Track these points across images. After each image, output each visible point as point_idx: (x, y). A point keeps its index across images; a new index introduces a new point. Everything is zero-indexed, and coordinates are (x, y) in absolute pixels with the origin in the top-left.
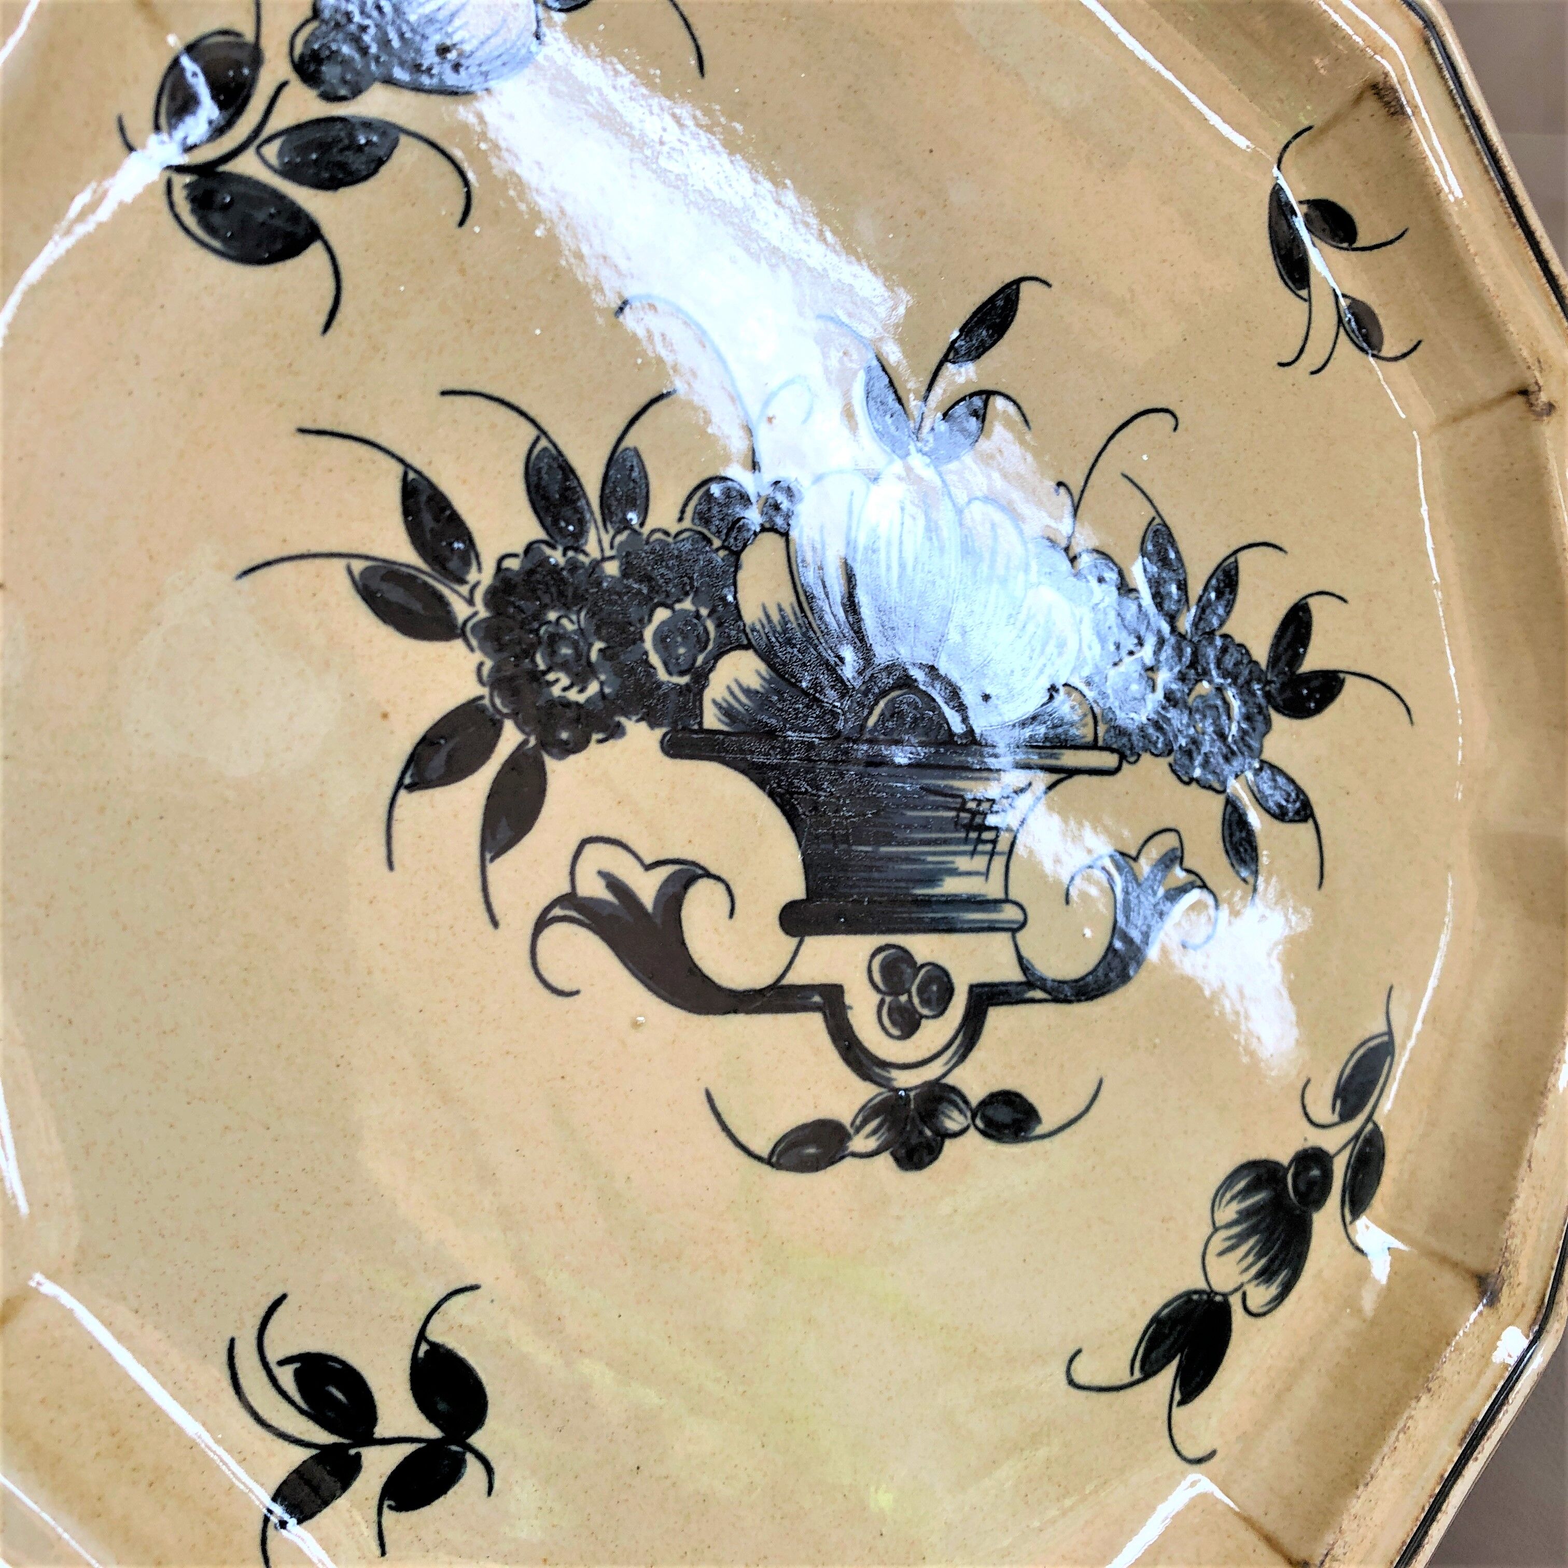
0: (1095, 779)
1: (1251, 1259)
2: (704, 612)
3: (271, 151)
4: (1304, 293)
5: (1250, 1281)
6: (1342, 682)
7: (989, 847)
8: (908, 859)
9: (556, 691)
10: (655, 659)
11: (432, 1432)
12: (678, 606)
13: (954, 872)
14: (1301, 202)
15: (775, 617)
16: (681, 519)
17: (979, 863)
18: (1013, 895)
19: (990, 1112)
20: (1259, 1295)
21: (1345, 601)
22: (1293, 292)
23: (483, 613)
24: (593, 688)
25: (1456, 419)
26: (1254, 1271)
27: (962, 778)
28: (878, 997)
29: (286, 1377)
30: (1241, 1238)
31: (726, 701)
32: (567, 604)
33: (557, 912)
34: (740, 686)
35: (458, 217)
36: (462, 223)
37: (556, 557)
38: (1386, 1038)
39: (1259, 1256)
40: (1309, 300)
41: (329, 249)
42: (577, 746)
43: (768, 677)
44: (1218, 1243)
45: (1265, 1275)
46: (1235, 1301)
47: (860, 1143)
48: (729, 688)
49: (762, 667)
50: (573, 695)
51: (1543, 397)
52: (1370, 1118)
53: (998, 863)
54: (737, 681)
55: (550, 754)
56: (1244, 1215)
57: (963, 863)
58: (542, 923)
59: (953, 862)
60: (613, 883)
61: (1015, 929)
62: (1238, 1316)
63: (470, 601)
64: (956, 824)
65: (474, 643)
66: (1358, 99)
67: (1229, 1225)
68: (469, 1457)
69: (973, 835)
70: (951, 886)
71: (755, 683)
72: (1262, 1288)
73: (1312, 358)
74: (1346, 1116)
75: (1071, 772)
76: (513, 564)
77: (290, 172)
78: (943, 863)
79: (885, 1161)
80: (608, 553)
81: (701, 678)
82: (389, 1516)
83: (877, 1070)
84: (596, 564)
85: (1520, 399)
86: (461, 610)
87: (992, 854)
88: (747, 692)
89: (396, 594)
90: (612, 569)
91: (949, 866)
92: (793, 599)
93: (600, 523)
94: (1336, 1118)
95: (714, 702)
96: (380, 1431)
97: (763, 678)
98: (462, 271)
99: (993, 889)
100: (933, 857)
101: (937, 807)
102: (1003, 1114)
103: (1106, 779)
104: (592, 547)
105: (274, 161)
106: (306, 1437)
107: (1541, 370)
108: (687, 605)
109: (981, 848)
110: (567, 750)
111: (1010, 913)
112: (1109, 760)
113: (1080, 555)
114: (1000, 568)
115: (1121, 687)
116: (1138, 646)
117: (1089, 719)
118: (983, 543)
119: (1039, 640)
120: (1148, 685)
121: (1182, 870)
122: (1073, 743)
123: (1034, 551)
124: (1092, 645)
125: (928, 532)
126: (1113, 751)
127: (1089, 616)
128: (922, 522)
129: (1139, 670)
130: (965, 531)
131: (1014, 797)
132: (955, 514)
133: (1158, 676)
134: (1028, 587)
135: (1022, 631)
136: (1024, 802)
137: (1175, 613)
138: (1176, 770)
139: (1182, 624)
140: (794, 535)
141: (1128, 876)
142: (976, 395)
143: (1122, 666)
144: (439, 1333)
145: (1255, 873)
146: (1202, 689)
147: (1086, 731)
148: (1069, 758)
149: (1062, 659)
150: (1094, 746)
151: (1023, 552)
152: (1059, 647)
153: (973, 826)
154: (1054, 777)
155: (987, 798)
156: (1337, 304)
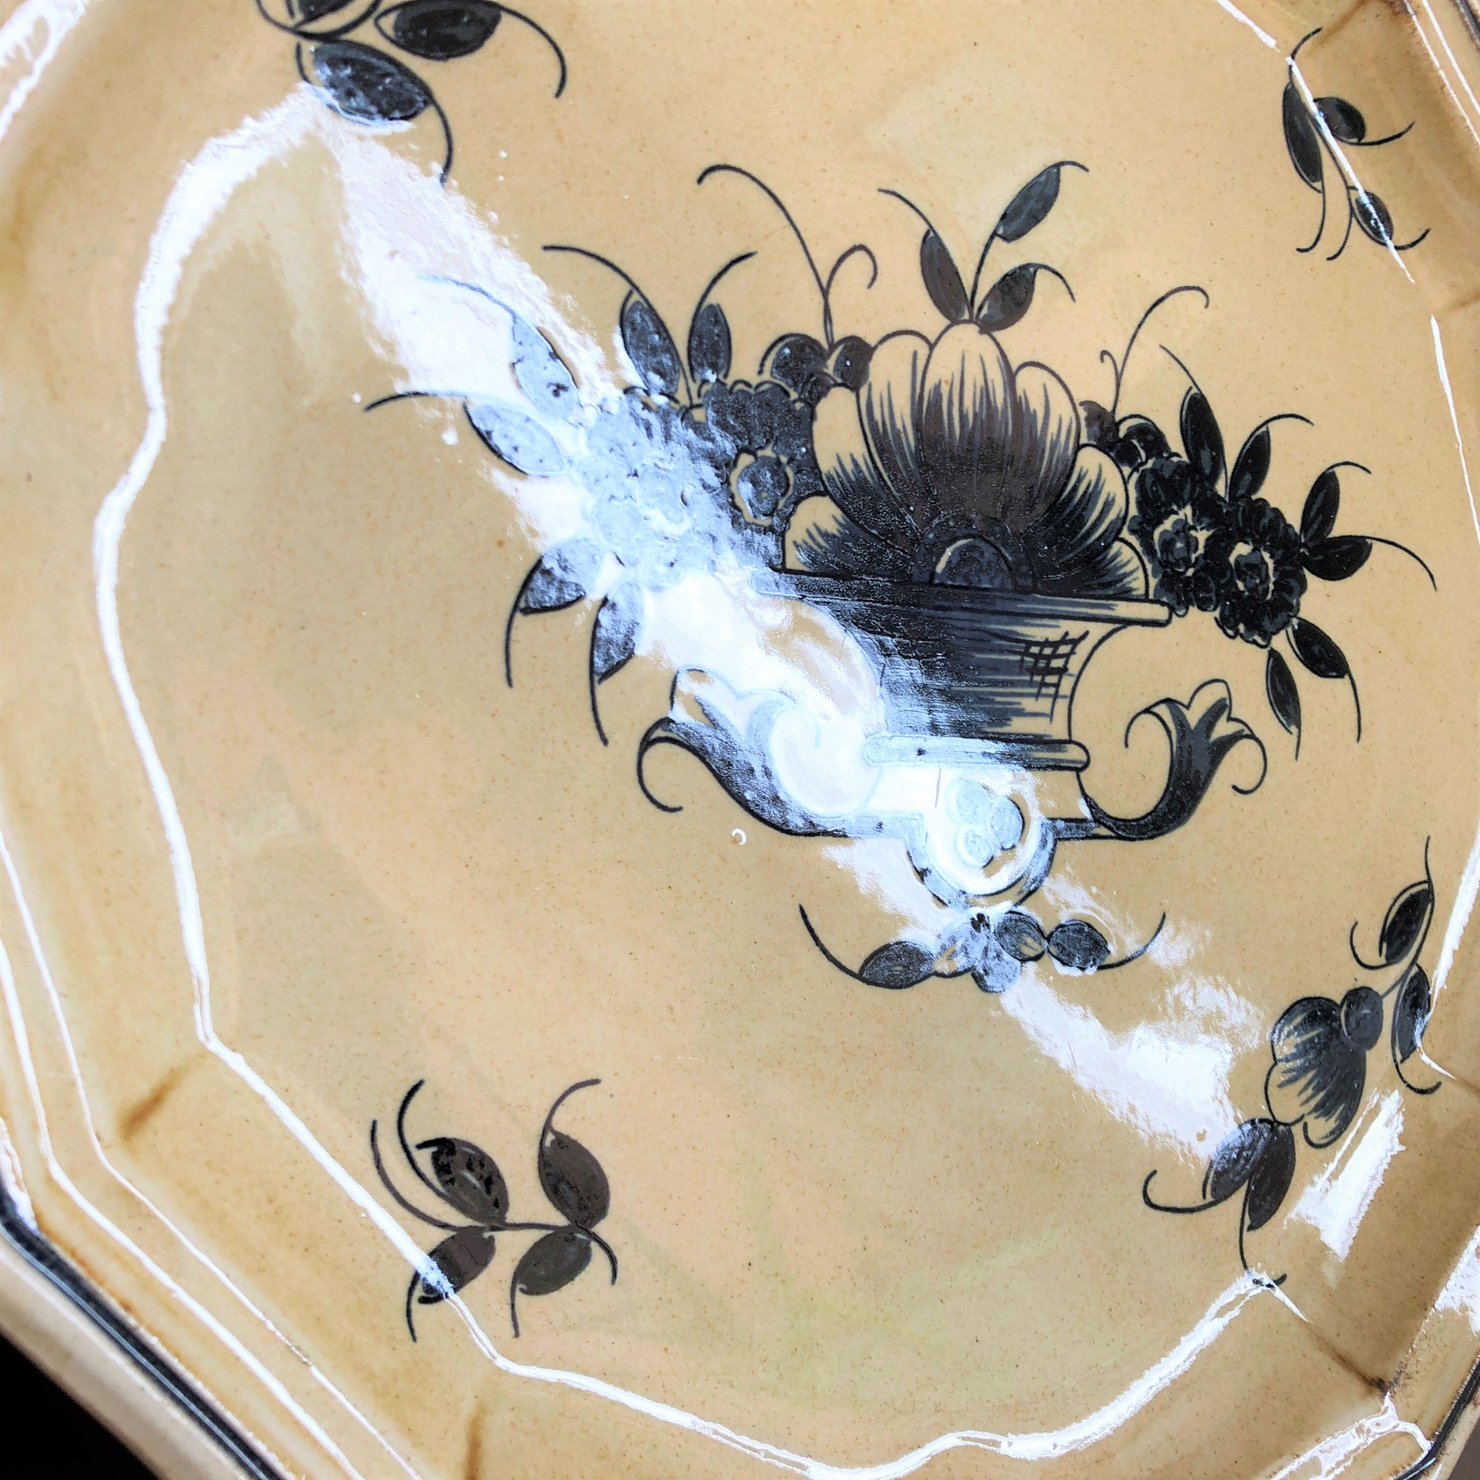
0: (1148, 630)
1: (1310, 1091)
2: (784, 459)
3: (388, 23)
4: (1318, 185)
5: (1310, 1113)
6: (1370, 548)
7: (1052, 690)
9: (653, 527)
10: (741, 502)
11: (559, 1220)
12: (760, 453)
13: (1021, 713)
14: (1312, 101)
15: (849, 467)
16: (760, 372)
17: (1044, 705)
18: (1074, 738)
19: (1064, 938)
20: (1320, 1127)
21: (1369, 472)
22: (1308, 183)
23: (587, 453)
24: (687, 523)
25: (1463, 304)
26: (1313, 1103)
27: (1026, 625)
28: (954, 826)
29: (424, 1158)
30: (1303, 1071)
31: (806, 543)
33: (659, 733)
34: (818, 529)
35: (555, 87)
36: (558, 94)
38: (1425, 886)
39: (1317, 1090)
40: (1322, 192)
41: (441, 114)
43: (843, 522)
44: (1278, 1075)
45: (1324, 1109)
46: (1297, 1130)
47: (944, 963)
48: (808, 531)
49: (838, 513)
50: (669, 532)
52: (1414, 962)
53: (1062, 706)
54: (815, 525)
56: (1302, 1049)
57: (1028, 704)
58: (647, 742)
59: (1019, 703)
60: (707, 707)
61: (1079, 769)
62: (1301, 1146)
63: (574, 440)
64: (1021, 667)
65: (579, 481)
67: (1288, 1059)
68: (594, 1245)
69: (1037, 678)
70: (1018, 725)
71: (832, 528)
72: (1322, 1120)
73: (1327, 246)
74: (1392, 958)
75: (1126, 623)
76: (611, 408)
77: (404, 42)
78: (1010, 703)
79: (967, 981)
80: (696, 401)
81: (784, 520)
82: (521, 1299)
84: (686, 411)
86: (568, 447)
87: (1056, 696)
88: (825, 535)
90: (700, 416)
91: (1017, 706)
92: (864, 450)
93: (688, 373)
94: (1382, 960)
95: (797, 546)
96: (512, 1216)
97: (840, 524)
98: (560, 138)
99: (1057, 731)
100: (1000, 698)
101: (1001, 651)
102: (1075, 942)
103: (1158, 630)
104: (682, 394)
105: (390, 32)
106: (445, 1219)
108: (768, 452)
109: (1044, 690)
111: (1073, 754)
112: (1160, 612)
113: (1125, 419)
114: (1053, 428)
115: (1167, 544)
116: (1182, 506)
117: (1140, 573)
118: (1036, 404)
119: (1090, 497)
120: (1192, 544)
121: (1230, 719)
122: (1126, 595)
123: (1083, 414)
124: (1139, 504)
125: (986, 393)
126: (1163, 604)
127: (1136, 476)
128: (980, 382)
129: (1183, 529)
130: (1019, 392)
131: (1075, 642)
132: (1010, 377)
133: (1202, 536)
134: (1079, 447)
135: (1075, 489)
136: (1083, 649)
137: (1214, 477)
138: (1223, 623)
139: (1221, 487)
140: (863, 391)
141: (1181, 723)
142: (1024, 267)
143: (1168, 524)
144: (561, 1124)
145: (1299, 726)
146: (1242, 549)
147: (1137, 584)
148: (1123, 609)
149: (1112, 515)
150: (1145, 599)
151: (1073, 414)
152: (1108, 505)
153: (1033, 671)
154: (1110, 627)
155: (1046, 643)
156: (1349, 194)
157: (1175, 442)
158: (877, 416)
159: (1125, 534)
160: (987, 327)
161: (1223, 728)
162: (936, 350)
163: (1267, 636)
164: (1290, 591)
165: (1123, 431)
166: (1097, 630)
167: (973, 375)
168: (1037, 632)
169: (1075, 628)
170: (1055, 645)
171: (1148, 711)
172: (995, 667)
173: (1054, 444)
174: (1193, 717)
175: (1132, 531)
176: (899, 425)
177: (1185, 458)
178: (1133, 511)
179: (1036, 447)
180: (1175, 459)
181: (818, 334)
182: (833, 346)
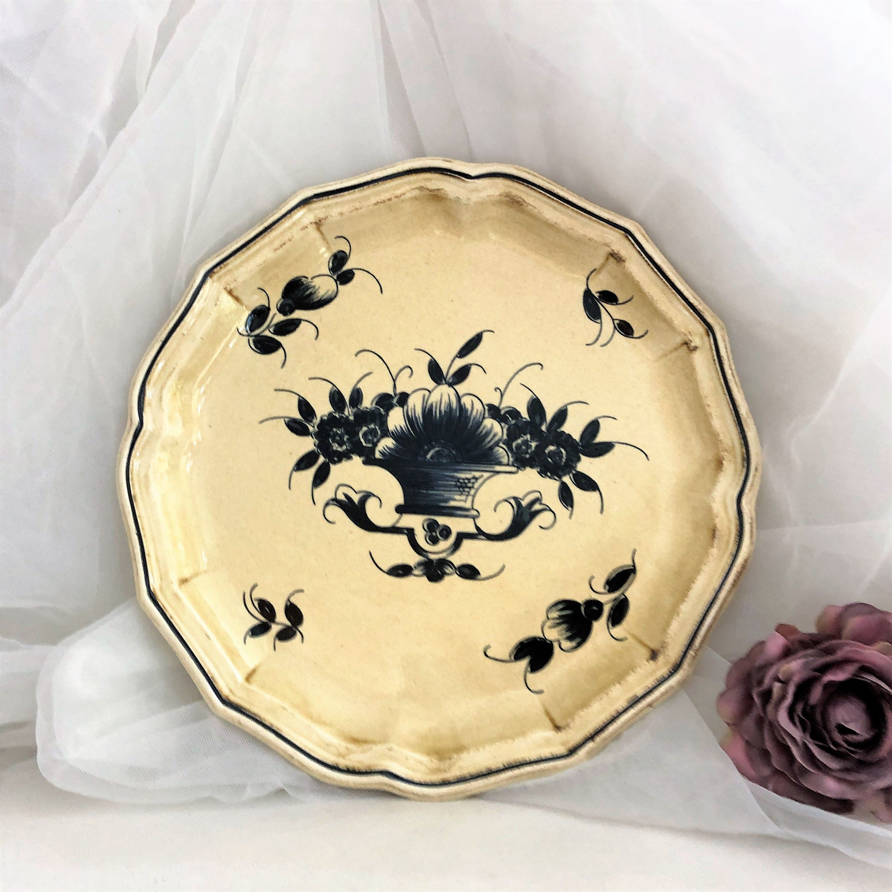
0: (508, 475)
2: (377, 428)
3: (272, 330)
4: (599, 321)
6: (614, 446)
7: (467, 493)
8: (438, 495)
9: (334, 448)
10: (362, 440)
12: (369, 426)
13: (454, 500)
14: (596, 292)
15: (399, 429)
16: (371, 405)
17: (463, 497)
18: (475, 507)
19: (462, 569)
20: (566, 644)
21: (615, 419)
22: (594, 322)
23: (316, 429)
24: (344, 447)
25: (666, 355)
27: (459, 473)
28: (425, 532)
29: (256, 604)
30: (559, 624)
31: (382, 451)
32: (338, 427)
33: (331, 503)
34: (387, 447)
36: (316, 339)
37: (337, 415)
40: (601, 323)
41: (284, 349)
42: (340, 461)
43: (395, 444)
44: (549, 623)
45: (570, 639)
46: (556, 645)
47: (416, 572)
48: (383, 447)
49: (394, 442)
50: (339, 449)
51: (693, 344)
53: (470, 498)
54: (386, 445)
55: (331, 463)
56: (561, 617)
57: (457, 497)
58: (327, 504)
59: (454, 497)
60: (346, 496)
61: (474, 518)
62: (556, 649)
63: (314, 427)
64: (456, 486)
65: (314, 436)
66: (607, 259)
67: (554, 619)
68: (298, 633)
69: (462, 489)
70: (452, 504)
71: (391, 446)
75: (498, 472)
76: (325, 418)
77: (276, 332)
78: (450, 497)
79: (425, 579)
80: (351, 414)
81: (375, 445)
82: (277, 642)
83: (423, 552)
84: (347, 417)
85: (685, 347)
86: (311, 429)
87: (467, 496)
88: (389, 449)
89: (294, 425)
90: (351, 418)
92: (405, 424)
93: (349, 407)
95: (380, 451)
98: (316, 351)
99: (468, 505)
100: (447, 495)
101: (447, 481)
102: (467, 571)
103: (513, 475)
104: (346, 413)
106: (259, 618)
107: (691, 335)
108: (372, 426)
109: (464, 493)
110: (335, 463)
111: (474, 513)
112: (514, 469)
113: (504, 408)
114: (474, 413)
115: (518, 447)
116: (525, 434)
117: (506, 457)
118: (468, 406)
119: (488, 434)
120: (530, 447)
121: (541, 504)
122: (500, 464)
123: (486, 408)
124: (508, 435)
125: (450, 404)
126: (514, 466)
127: (507, 426)
128: (448, 401)
129: (526, 443)
130: (462, 403)
131: (477, 479)
132: (459, 398)
133: (534, 444)
134: (484, 418)
135: (482, 431)
136: (480, 481)
137: (541, 424)
138: (540, 473)
139: (544, 428)
140: (405, 408)
141: (519, 504)
142: (467, 365)
143: (519, 441)
144: (292, 600)
145: (572, 507)
146: (552, 448)
147: (505, 460)
148: (498, 468)
149: (496, 438)
150: (508, 465)
151: (482, 408)
152: (495, 435)
153: (461, 487)
154: (492, 474)
155: (467, 479)
156: (614, 323)
157: (525, 414)
158: (410, 413)
159: (501, 444)
160: (451, 385)
161: (537, 507)
162: (432, 394)
163: (560, 477)
164: (572, 461)
165: (502, 412)
166: (486, 475)
167: (445, 399)
168: (462, 475)
169: (477, 474)
170: (469, 479)
171: (506, 500)
172: (446, 486)
173: (475, 418)
174: (524, 503)
175: (504, 444)
176: (417, 416)
177: (528, 419)
178: (505, 437)
179: (467, 418)
180: (524, 420)
181: (392, 393)
182: (395, 395)
